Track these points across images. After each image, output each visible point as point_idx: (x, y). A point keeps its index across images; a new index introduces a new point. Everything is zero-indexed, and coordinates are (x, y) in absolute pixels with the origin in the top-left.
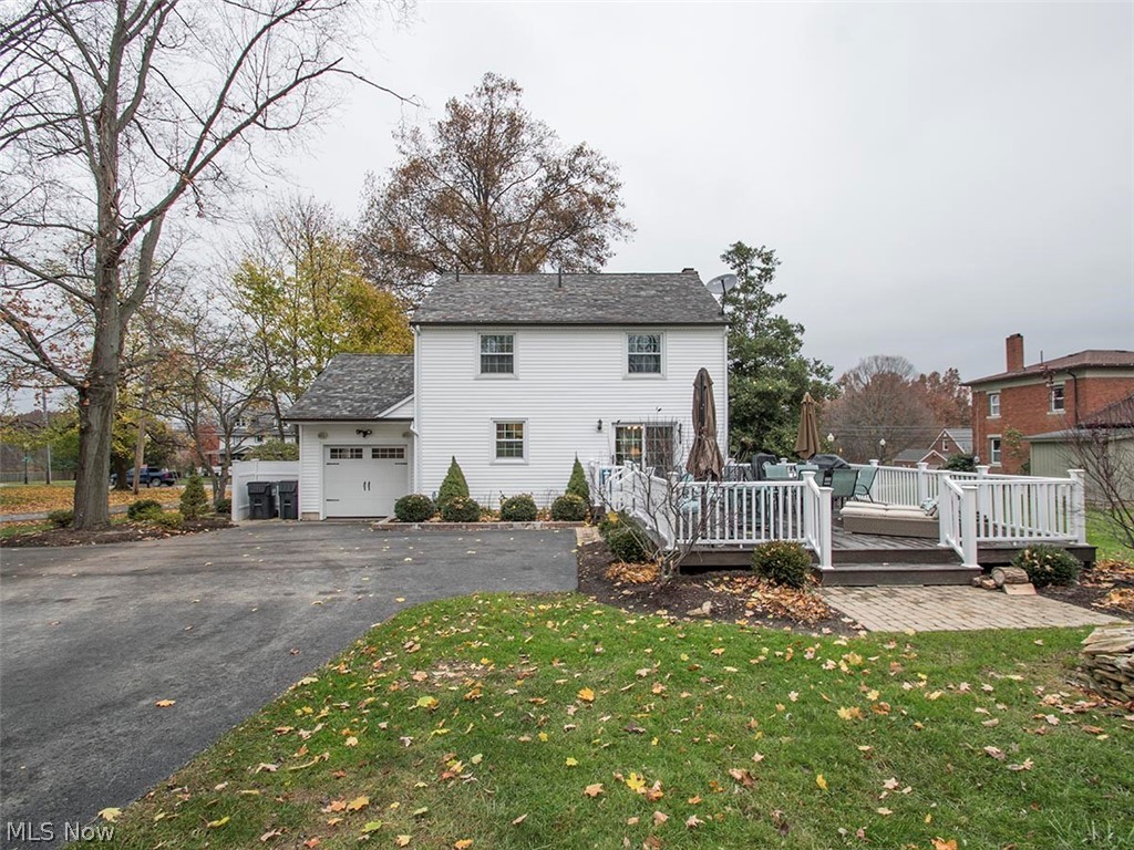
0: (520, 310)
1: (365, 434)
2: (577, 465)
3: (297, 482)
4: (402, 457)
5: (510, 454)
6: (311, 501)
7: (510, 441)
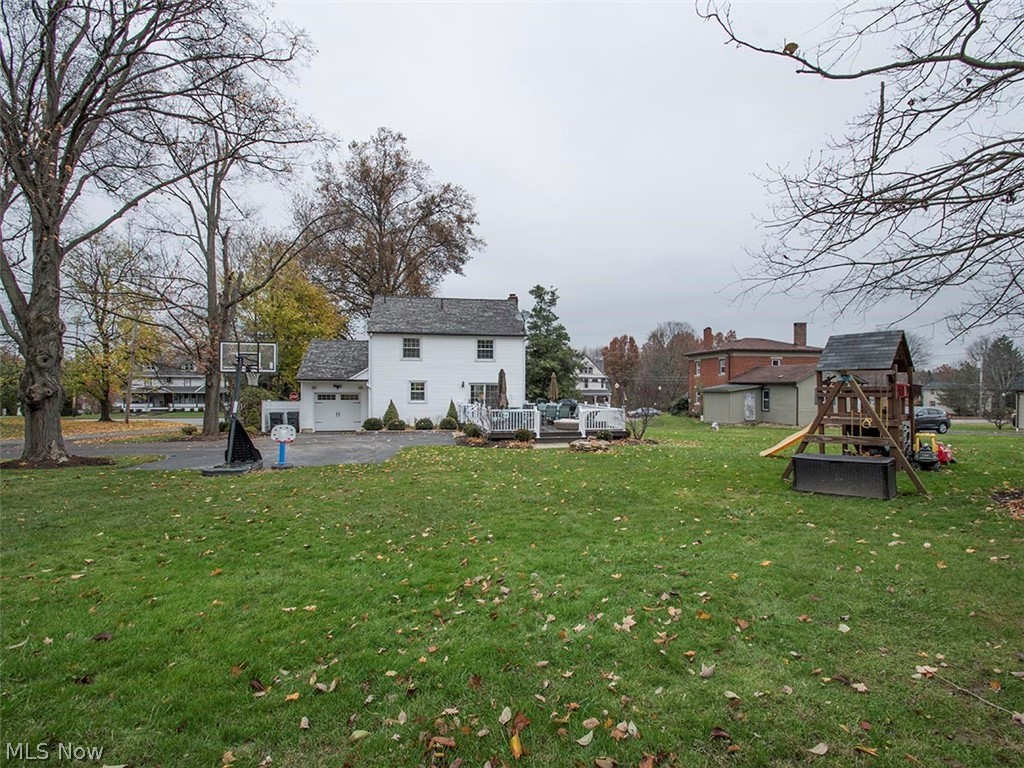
0: (424, 324)
1: (338, 387)
2: (452, 403)
3: (298, 413)
4: (357, 399)
5: (417, 399)
6: (307, 422)
7: (418, 391)
